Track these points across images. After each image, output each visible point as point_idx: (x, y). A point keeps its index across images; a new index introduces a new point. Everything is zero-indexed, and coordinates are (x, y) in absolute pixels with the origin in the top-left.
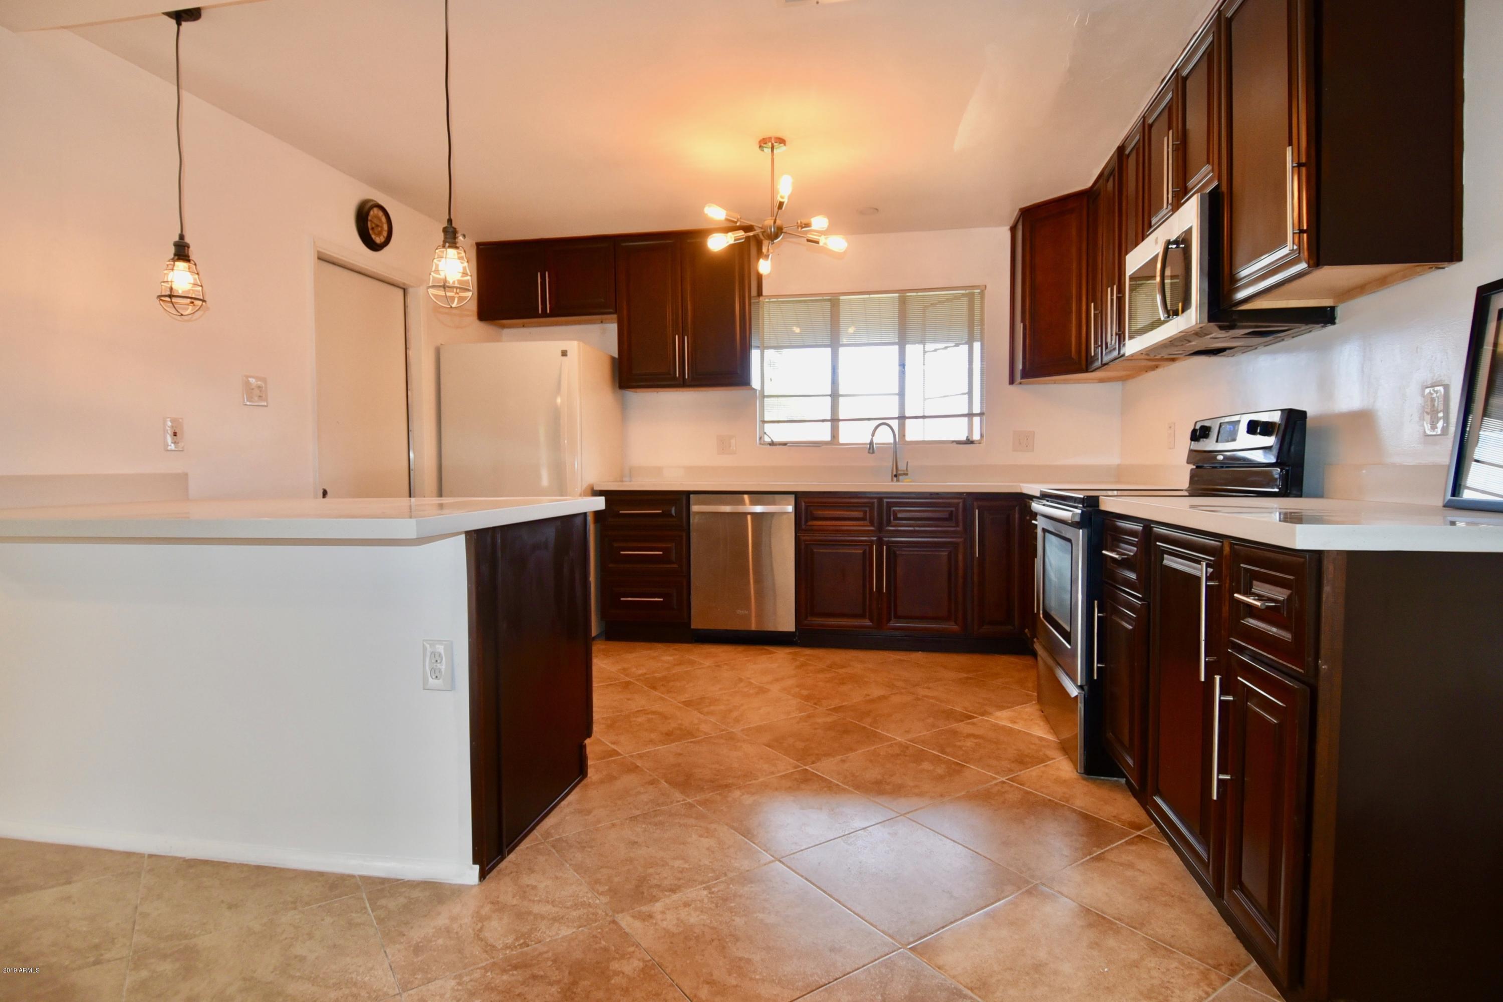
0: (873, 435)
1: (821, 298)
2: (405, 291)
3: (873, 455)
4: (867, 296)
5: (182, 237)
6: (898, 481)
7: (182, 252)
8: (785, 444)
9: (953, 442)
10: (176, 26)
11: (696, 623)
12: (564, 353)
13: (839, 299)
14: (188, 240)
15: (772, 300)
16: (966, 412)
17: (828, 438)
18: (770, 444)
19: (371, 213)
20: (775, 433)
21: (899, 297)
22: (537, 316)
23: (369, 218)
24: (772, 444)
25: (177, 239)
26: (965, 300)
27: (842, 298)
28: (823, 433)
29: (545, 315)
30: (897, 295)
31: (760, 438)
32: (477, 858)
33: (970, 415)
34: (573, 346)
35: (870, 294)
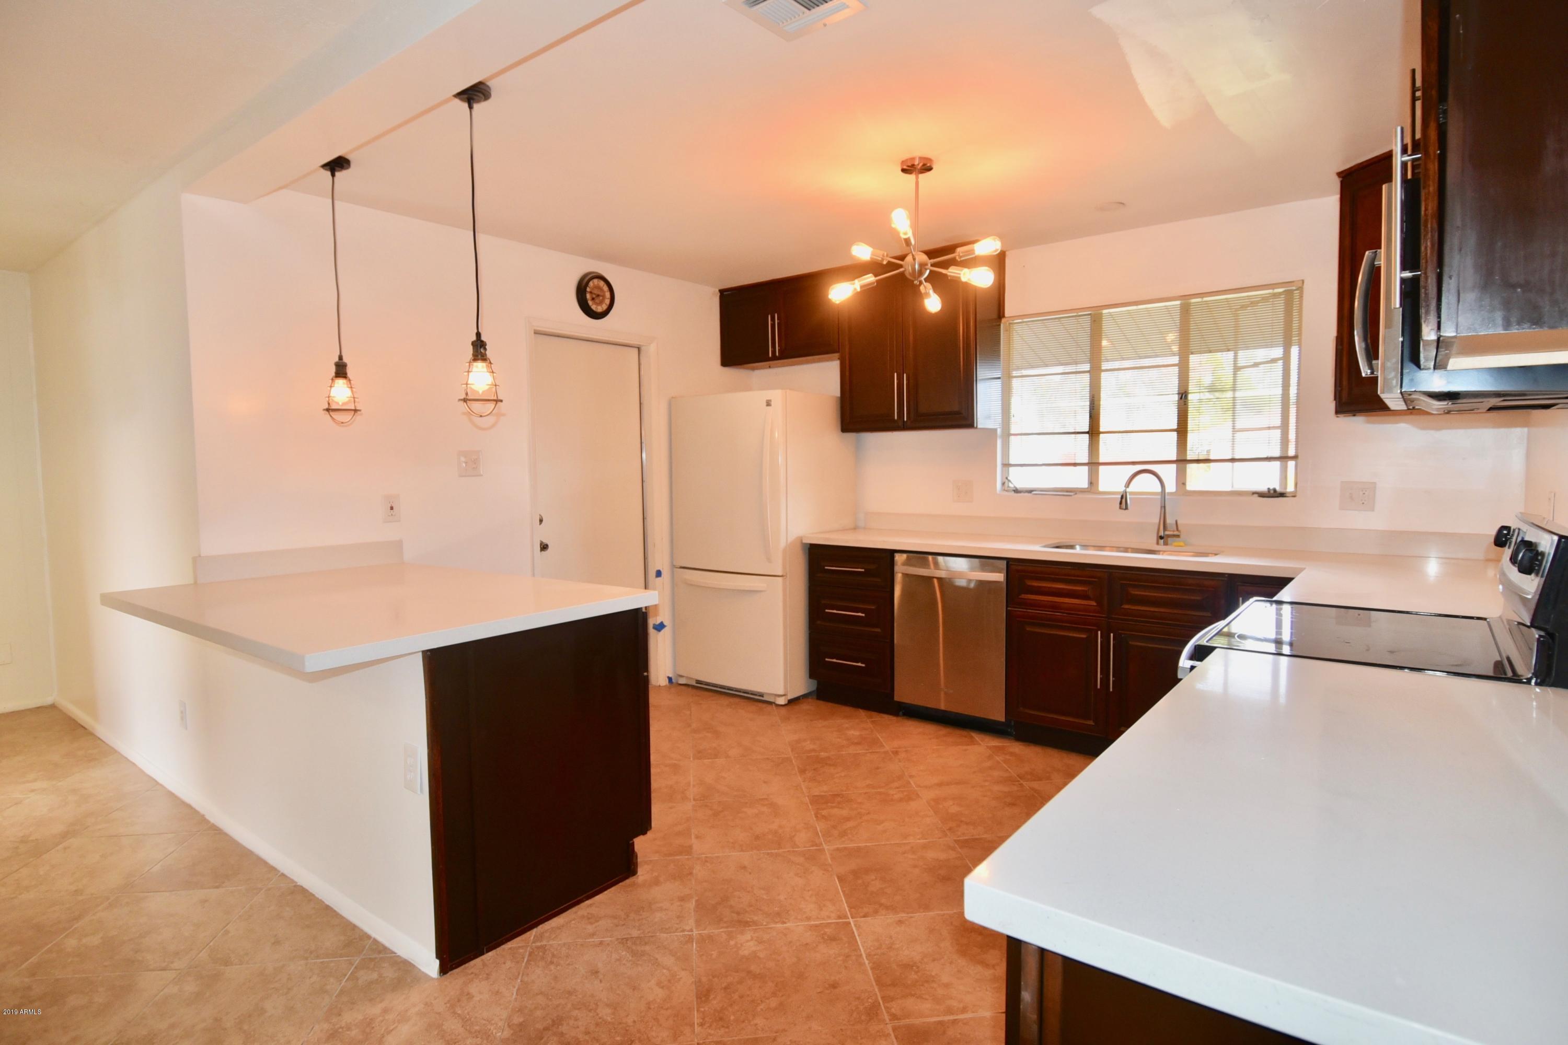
0: (1128, 484)
1: (1075, 314)
2: (639, 349)
3: (1126, 511)
4: (1134, 308)
5: (341, 358)
6: (1166, 544)
7: (341, 371)
8: (1030, 491)
9: (1254, 493)
10: (330, 177)
11: (904, 692)
12: (768, 404)
13: (1102, 314)
14: (345, 360)
15: (1025, 320)
16: (1277, 454)
17: (1084, 484)
18: (1014, 491)
19: (591, 284)
20: (1019, 478)
21: (1180, 304)
22: (769, 359)
23: (588, 289)
24: (1016, 491)
25: (337, 359)
26: (1280, 303)
27: (1105, 311)
28: (1078, 478)
29: (774, 358)
30: (1178, 302)
31: (1003, 484)
32: (440, 954)
33: (1284, 458)
34: (776, 395)
35: (1137, 305)
